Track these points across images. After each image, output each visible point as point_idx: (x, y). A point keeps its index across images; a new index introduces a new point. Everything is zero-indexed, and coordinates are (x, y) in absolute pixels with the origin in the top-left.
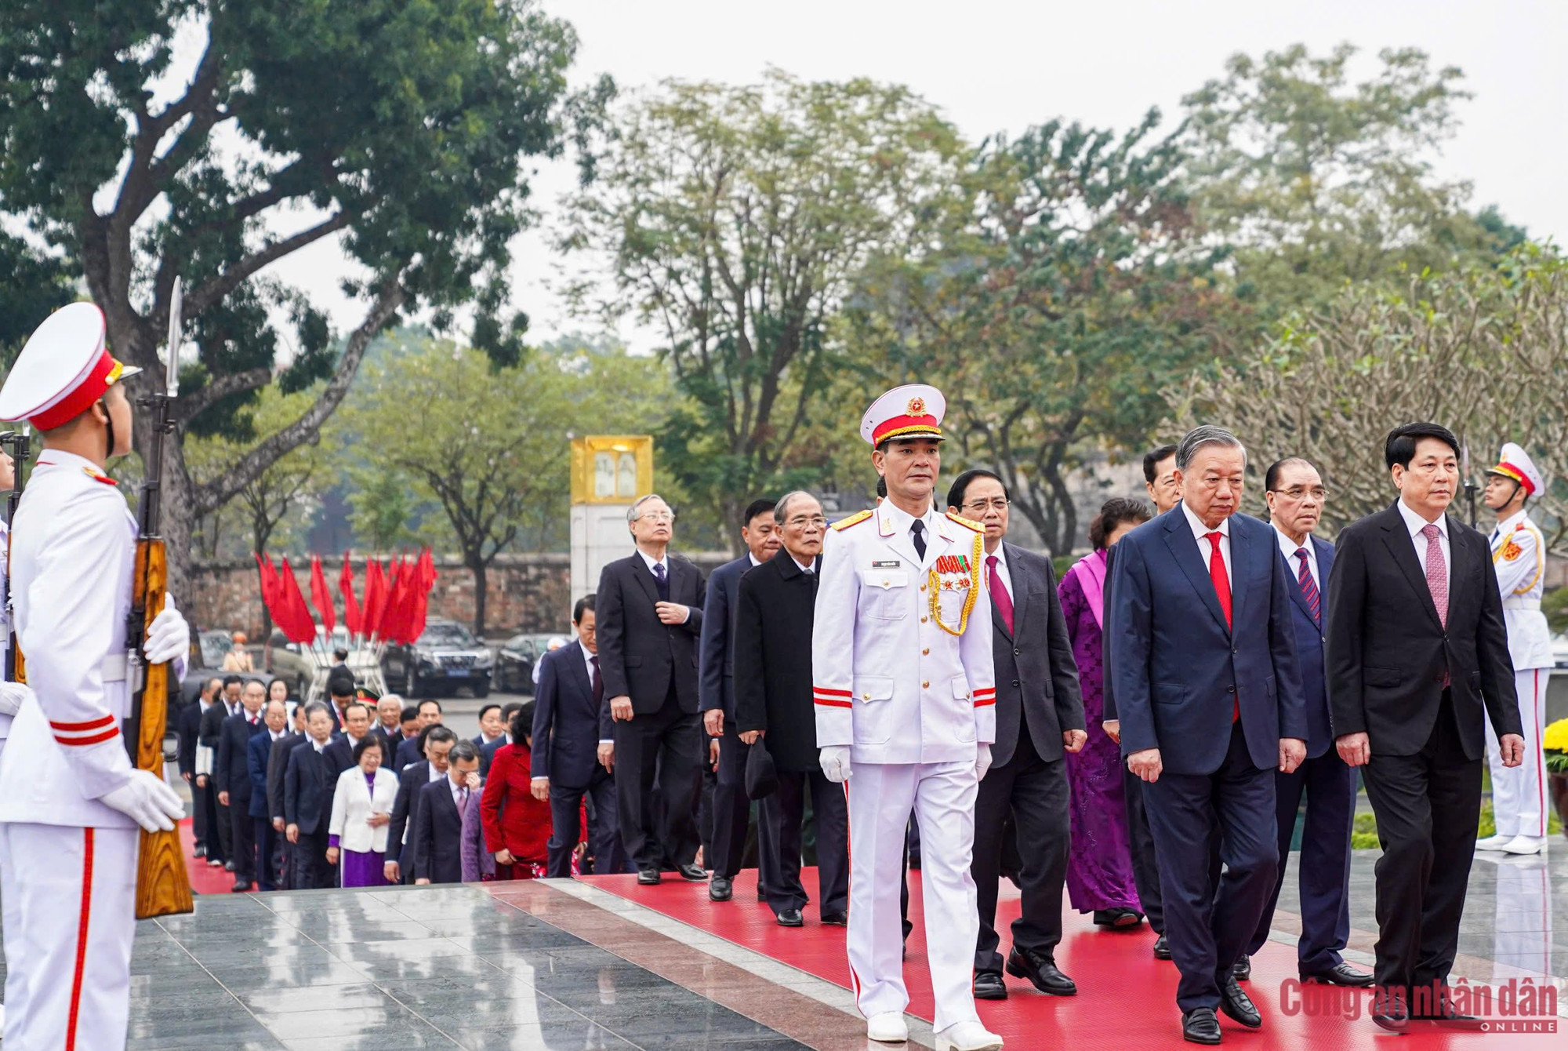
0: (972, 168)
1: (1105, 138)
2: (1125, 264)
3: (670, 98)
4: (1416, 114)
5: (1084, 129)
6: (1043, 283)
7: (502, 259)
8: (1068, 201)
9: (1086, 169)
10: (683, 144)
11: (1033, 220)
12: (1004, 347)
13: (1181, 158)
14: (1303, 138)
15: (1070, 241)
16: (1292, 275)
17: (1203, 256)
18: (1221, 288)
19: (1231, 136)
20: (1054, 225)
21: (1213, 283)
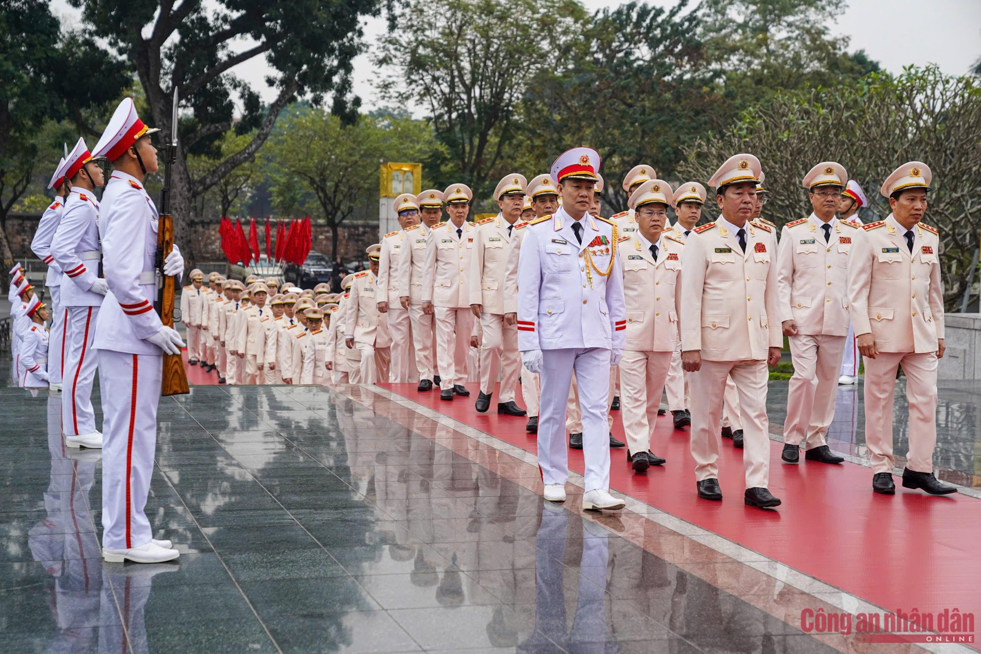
0: (590, 26)
1: (660, 12)
2: (668, 78)
5: (650, 6)
6: (625, 88)
7: (349, 69)
8: (640, 45)
9: (650, 28)
10: (442, 10)
11: (621, 55)
12: (604, 121)
13: (699, 23)
14: (765, 13)
15: (640, 66)
16: (753, 86)
17: (709, 75)
18: (717, 92)
19: (727, 11)
20: (632, 58)
21: (713, 89)
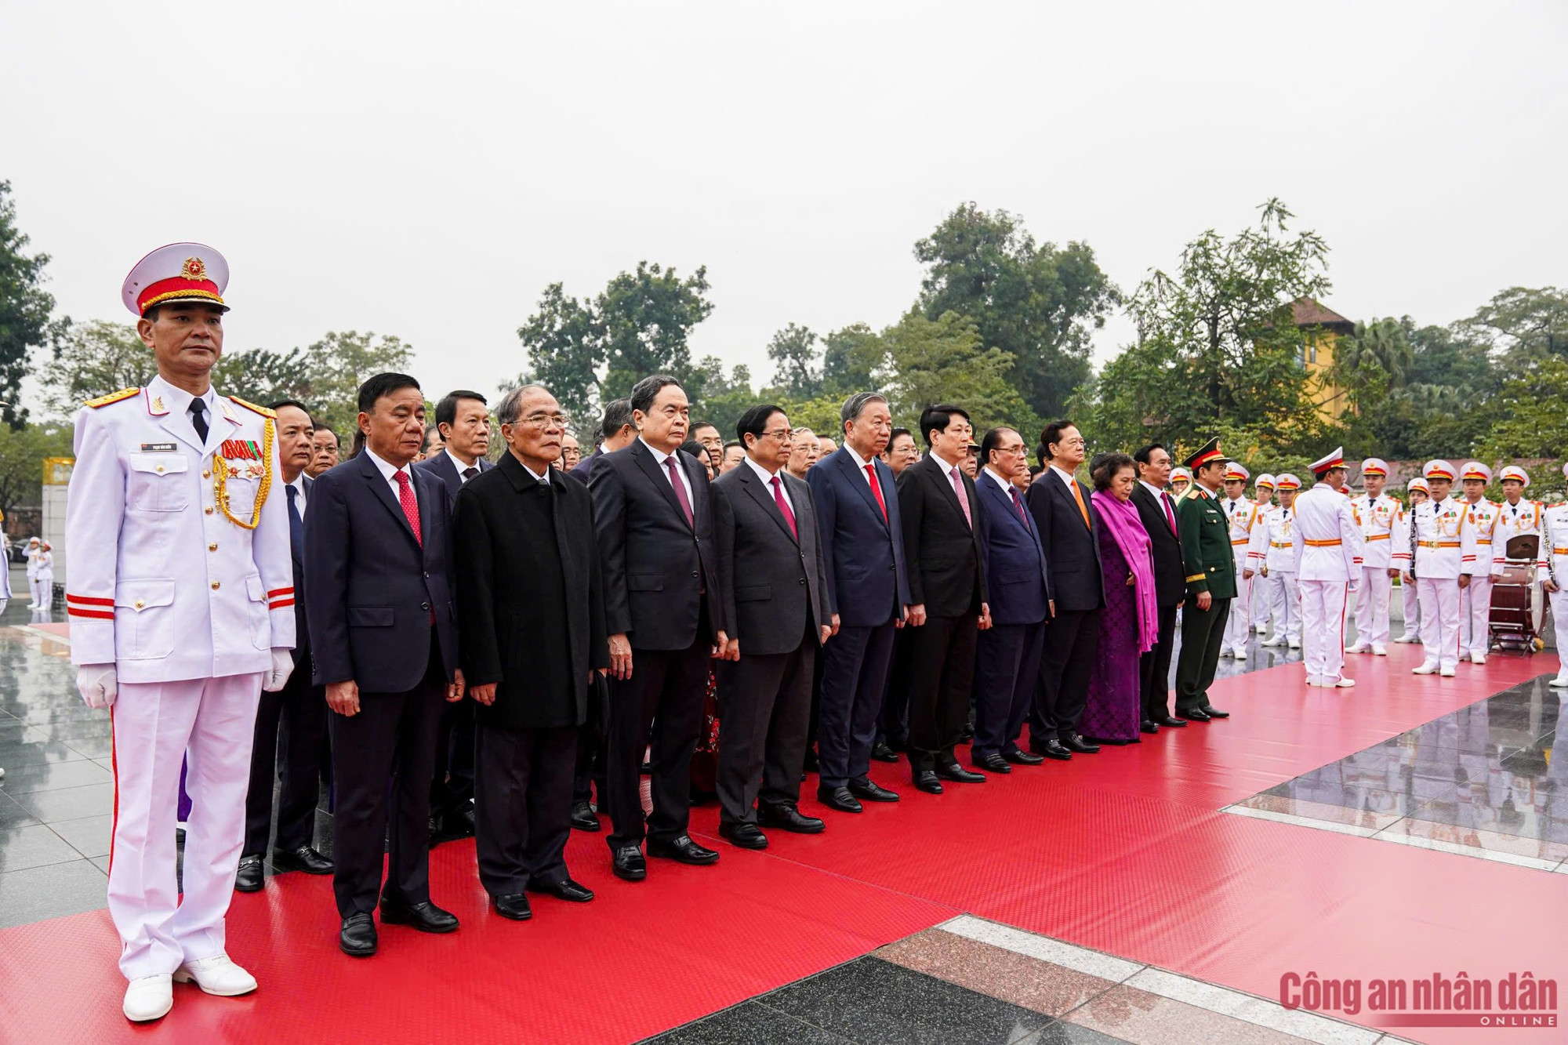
0: (225, 365)
1: (277, 358)
3: (96, 328)
4: (395, 359)
5: (270, 353)
7: (16, 386)
8: (263, 380)
9: (270, 368)
10: (101, 346)
11: (248, 386)
13: (307, 367)
14: (354, 364)
18: (320, 416)
19: (328, 362)
20: (257, 388)
21: (318, 413)
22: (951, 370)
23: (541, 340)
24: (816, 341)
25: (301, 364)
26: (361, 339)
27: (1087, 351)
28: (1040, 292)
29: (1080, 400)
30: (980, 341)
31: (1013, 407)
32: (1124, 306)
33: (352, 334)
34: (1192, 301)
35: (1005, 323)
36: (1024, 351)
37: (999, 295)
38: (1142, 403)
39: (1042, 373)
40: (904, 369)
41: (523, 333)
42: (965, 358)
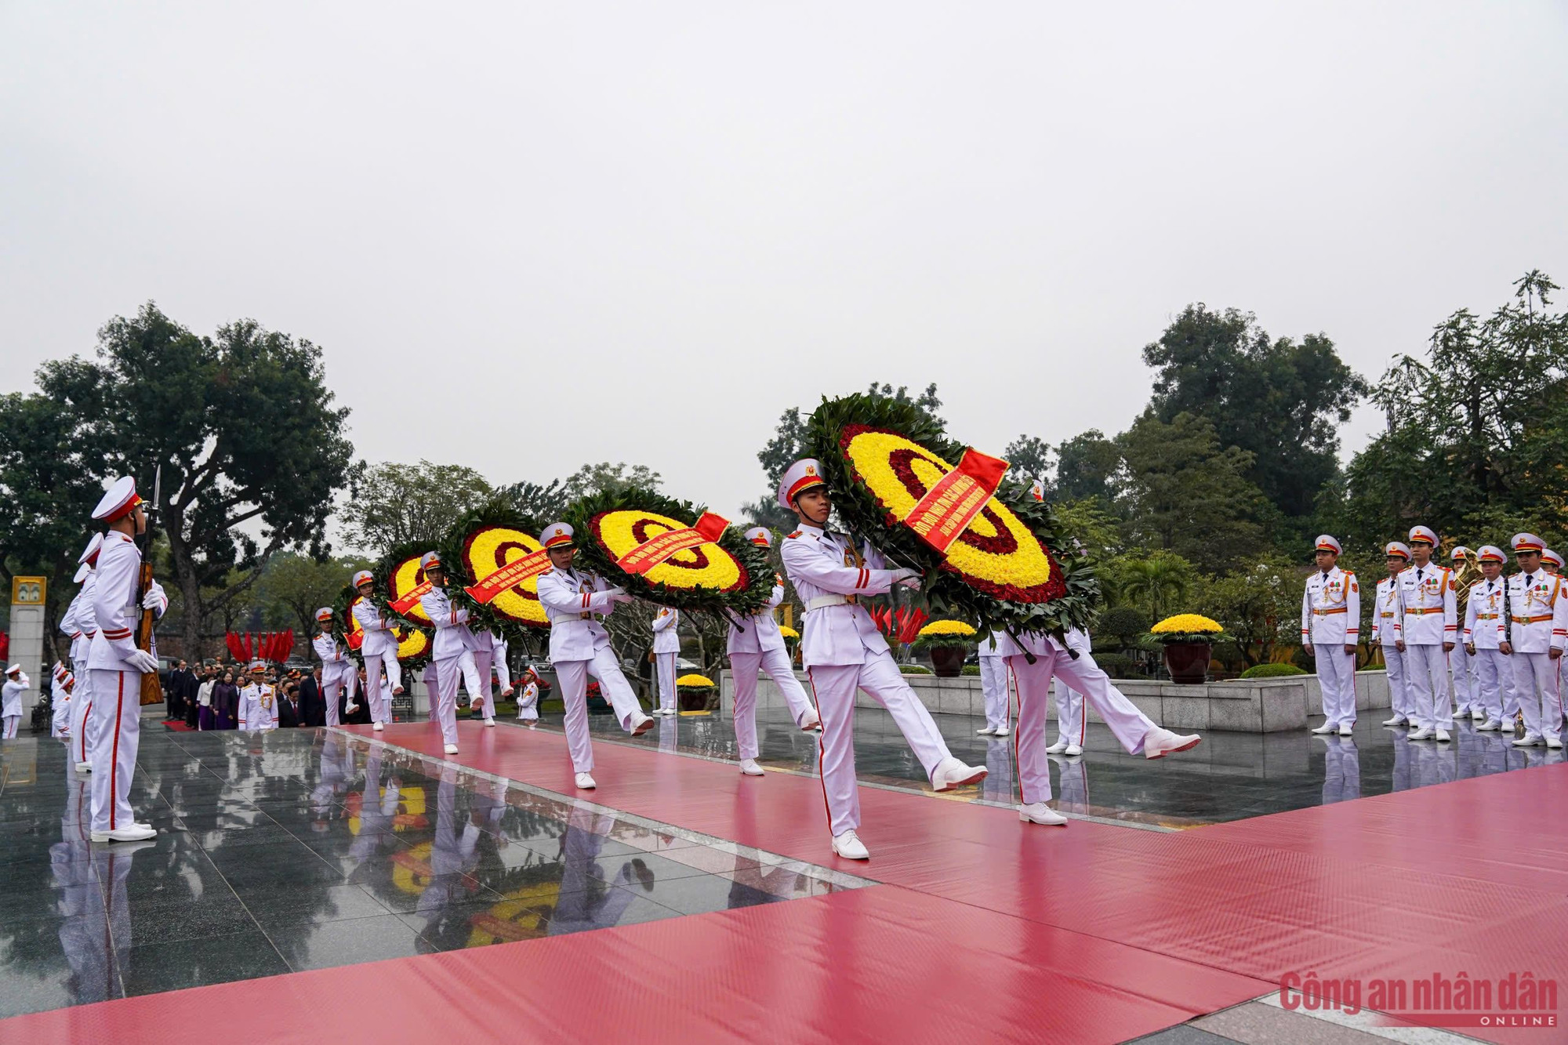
0: (493, 497)
1: (540, 489)
3: (386, 470)
5: (533, 485)
7: (322, 524)
9: (533, 499)
10: (390, 485)
13: (566, 497)
22: (1190, 471)
23: (780, 463)
24: (1049, 451)
25: (561, 494)
26: (614, 470)
27: (1333, 445)
28: (1278, 388)
29: (1329, 495)
30: (1217, 440)
31: (1257, 505)
32: (1371, 396)
33: (606, 466)
34: (1445, 385)
35: (1243, 422)
36: (1265, 449)
37: (1234, 395)
38: (1398, 494)
39: (1286, 471)
40: (1139, 473)
41: (763, 457)
42: (1203, 458)
